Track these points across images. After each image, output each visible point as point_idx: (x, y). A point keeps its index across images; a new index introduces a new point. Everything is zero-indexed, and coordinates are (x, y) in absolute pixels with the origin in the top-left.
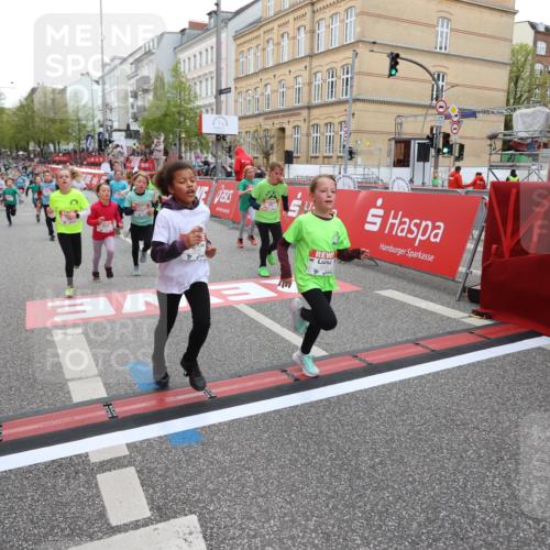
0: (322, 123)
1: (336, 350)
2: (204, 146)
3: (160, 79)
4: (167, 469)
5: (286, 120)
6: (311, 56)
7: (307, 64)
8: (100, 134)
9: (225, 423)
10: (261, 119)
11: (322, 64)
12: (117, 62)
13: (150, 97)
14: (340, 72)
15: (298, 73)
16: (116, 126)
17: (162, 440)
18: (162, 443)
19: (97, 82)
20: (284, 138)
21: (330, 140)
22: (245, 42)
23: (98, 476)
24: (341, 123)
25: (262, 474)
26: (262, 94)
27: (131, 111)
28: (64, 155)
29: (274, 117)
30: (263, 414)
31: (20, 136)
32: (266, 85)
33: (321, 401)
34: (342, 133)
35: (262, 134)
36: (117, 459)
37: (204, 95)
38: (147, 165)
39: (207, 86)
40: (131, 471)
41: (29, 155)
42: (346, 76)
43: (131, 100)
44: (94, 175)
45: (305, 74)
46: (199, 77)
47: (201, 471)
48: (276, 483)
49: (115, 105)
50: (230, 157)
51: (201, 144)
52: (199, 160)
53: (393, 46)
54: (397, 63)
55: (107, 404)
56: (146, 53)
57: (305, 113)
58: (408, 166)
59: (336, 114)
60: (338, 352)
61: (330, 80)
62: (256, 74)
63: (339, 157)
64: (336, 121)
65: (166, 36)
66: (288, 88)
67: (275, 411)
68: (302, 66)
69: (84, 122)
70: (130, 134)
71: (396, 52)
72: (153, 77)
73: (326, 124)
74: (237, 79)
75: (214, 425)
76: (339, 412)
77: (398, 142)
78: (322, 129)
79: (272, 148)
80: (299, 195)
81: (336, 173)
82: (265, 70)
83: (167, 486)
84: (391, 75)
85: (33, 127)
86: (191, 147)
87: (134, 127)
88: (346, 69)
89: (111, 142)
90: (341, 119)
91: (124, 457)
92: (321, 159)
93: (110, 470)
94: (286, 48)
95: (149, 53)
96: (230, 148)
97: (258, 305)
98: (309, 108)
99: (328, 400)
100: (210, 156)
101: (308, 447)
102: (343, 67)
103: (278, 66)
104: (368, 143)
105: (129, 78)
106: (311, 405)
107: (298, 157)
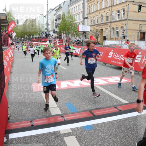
0: (115, 27)
1: (131, 101)
2: (77, 35)
3: (64, 15)
4: (85, 137)
5: (103, 26)
6: (111, 6)
7: (110, 9)
8: (46, 32)
9: (100, 124)
10: (95, 26)
11: (115, 9)
12: (51, 10)
13: (61, 20)
14: (121, 11)
15: (107, 12)
16: (50, 30)
17: (81, 128)
18: (81, 129)
19: (45, 17)
20: (103, 32)
21: (118, 33)
22: (90, 3)
23: (64, 138)
24: (121, 27)
25: (115, 140)
26: (96, 19)
27: (55, 25)
28: (35, 39)
29: (100, 26)
30: (111, 121)
31: (23, 33)
32: (97, 16)
33: (129, 118)
34: (122, 30)
35: (95, 31)
36: (69, 133)
37: (77, 19)
38: (60, 41)
39: (78, 17)
40: (74, 137)
41: (25, 39)
42: (123, 12)
43: (55, 22)
44: (45, 45)
45: (110, 12)
46: (76, 14)
47: (95, 138)
48: (120, 143)
49: (50, 23)
50: (86, 38)
51: (76, 34)
52: (76, 40)
53: (140, 3)
54: (141, 8)
55: (62, 116)
56: (60, 7)
57: (109, 24)
58: (144, 41)
59: (120, 24)
60: (131, 102)
61: (118, 13)
62: (94, 12)
63: (121, 38)
64: (120, 27)
65: (66, 2)
66: (104, 17)
67: (115, 120)
68: (108, 9)
69: (41, 29)
70: (55, 32)
71: (140, 4)
72: (62, 14)
73: (116, 28)
74: (88, 14)
75: (96, 124)
76: (136, 122)
77: (141, 33)
78: (115, 29)
79: (99, 35)
80: (112, 51)
81: (120, 43)
82: (97, 11)
83: (86, 142)
84: (139, 12)
85: (27, 31)
86: (73, 35)
87: (56, 30)
88: (123, 10)
89: (50, 34)
90: (121, 26)
91: (71, 132)
92: (115, 39)
93: (67, 136)
94: (103, 4)
95: (60, 8)
96: (86, 36)
97: (103, 86)
98: (111, 22)
99: (132, 117)
100: (79, 38)
101: (128, 133)
102: (122, 9)
103: (101, 10)
104: (130, 33)
105: (55, 15)
106: (126, 119)
107: (107, 38)
